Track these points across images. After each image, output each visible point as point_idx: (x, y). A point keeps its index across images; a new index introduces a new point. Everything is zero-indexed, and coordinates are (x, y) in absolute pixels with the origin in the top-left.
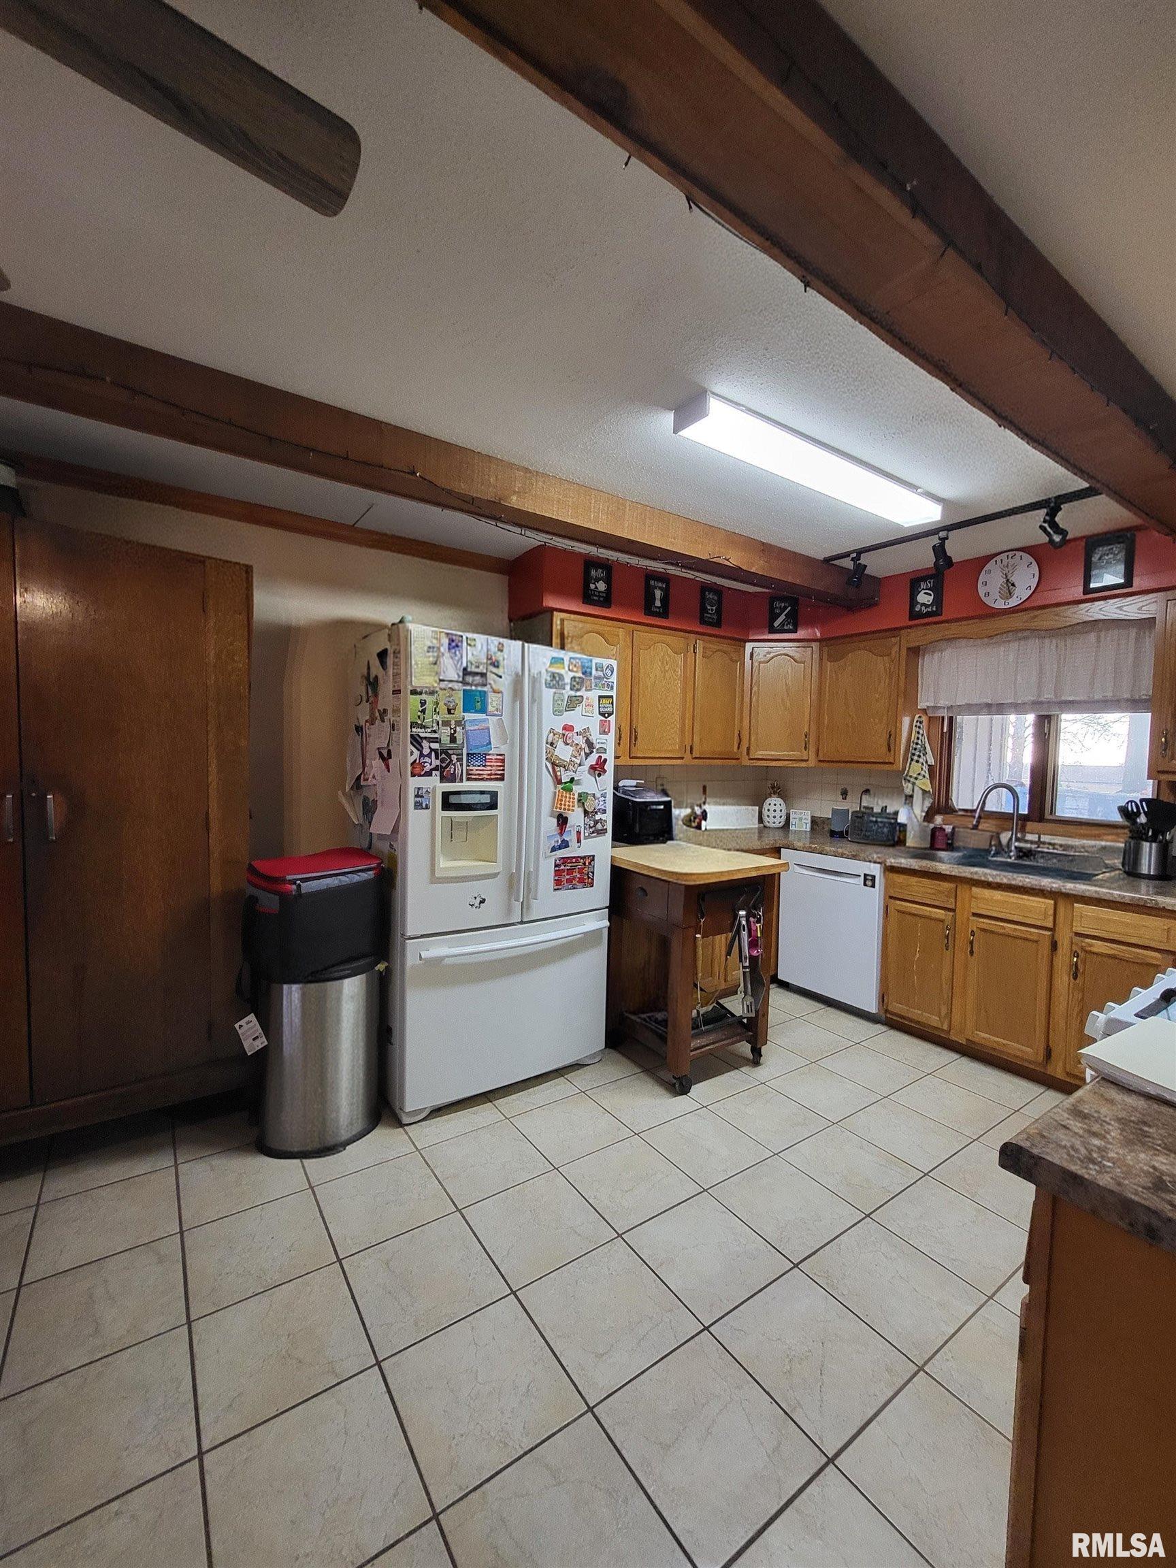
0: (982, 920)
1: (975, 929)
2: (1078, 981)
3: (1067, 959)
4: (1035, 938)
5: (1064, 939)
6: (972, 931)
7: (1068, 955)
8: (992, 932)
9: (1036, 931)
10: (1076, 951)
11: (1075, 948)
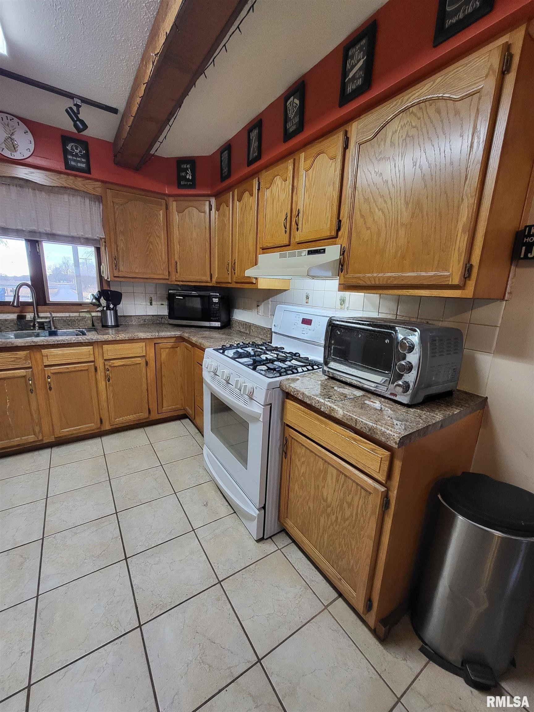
0: (53, 368)
1: (50, 374)
2: (111, 382)
3: (103, 374)
4: (87, 368)
5: (100, 364)
6: (48, 376)
7: (103, 371)
8: (61, 373)
9: (86, 364)
10: (108, 368)
11: (106, 367)
